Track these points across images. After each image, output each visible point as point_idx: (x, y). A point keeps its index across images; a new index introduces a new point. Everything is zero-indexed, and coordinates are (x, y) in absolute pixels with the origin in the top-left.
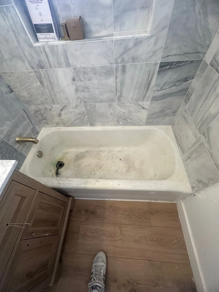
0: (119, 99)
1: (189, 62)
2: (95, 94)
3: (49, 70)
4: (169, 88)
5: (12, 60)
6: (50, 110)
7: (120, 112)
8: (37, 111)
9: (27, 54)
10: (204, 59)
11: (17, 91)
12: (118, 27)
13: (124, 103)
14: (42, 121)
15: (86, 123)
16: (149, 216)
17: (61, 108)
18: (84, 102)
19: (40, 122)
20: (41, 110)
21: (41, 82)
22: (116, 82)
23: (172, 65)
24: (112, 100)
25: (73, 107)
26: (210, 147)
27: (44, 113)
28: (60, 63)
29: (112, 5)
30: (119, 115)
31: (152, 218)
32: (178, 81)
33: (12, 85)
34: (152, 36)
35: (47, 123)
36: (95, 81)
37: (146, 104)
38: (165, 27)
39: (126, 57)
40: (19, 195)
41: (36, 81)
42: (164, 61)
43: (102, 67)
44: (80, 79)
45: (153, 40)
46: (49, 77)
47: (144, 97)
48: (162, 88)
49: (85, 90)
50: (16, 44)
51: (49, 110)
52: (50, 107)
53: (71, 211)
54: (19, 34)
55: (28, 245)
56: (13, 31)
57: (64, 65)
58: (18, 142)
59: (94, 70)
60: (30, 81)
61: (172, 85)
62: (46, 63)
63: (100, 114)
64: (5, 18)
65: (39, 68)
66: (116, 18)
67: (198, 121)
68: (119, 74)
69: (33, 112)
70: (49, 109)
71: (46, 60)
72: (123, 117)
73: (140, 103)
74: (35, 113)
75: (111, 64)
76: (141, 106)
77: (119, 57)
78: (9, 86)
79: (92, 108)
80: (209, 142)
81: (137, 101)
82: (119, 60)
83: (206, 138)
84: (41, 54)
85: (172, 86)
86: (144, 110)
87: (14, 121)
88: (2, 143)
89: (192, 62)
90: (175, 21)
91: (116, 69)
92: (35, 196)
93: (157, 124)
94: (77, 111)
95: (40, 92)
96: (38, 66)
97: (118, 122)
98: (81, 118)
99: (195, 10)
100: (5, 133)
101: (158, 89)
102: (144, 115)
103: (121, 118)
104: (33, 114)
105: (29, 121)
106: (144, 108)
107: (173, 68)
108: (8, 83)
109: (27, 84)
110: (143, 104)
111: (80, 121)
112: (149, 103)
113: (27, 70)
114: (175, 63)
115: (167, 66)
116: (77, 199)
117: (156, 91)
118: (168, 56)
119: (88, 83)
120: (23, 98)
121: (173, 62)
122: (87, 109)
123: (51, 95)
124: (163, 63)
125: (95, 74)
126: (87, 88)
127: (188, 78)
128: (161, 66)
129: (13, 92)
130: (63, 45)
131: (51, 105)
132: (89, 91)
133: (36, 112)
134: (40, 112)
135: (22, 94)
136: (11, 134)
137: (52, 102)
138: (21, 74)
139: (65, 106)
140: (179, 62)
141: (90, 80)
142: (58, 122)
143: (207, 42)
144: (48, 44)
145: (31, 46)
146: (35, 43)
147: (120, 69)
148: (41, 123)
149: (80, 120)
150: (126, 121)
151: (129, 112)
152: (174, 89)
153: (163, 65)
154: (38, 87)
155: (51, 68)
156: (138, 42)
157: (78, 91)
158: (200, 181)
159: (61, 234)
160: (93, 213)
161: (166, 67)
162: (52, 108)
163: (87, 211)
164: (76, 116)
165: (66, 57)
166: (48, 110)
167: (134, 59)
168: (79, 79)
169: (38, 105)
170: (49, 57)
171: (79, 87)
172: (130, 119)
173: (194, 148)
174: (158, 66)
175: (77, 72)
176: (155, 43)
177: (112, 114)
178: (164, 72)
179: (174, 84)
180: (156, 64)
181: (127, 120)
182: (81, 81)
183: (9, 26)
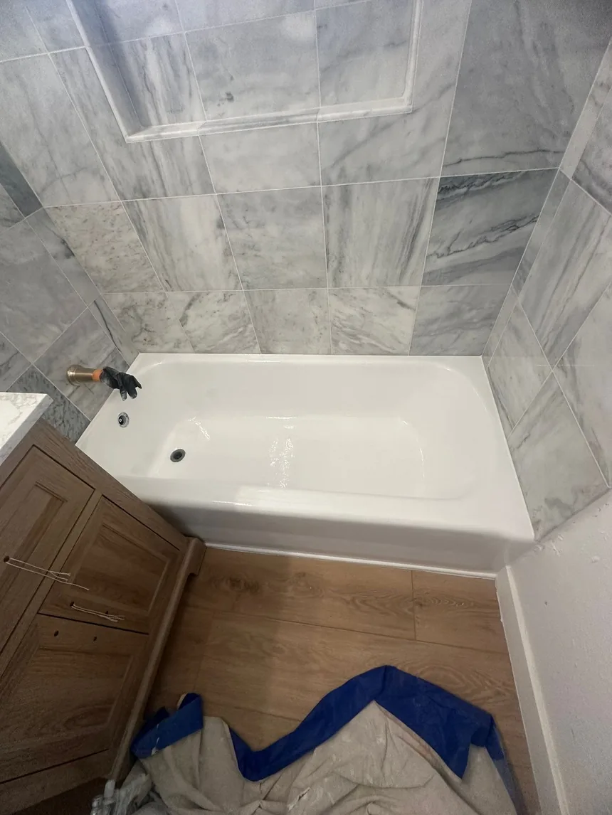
0: (335, 279)
1: (518, 176)
2: (273, 264)
3: (161, 200)
4: (469, 248)
5: (75, 176)
6: (160, 306)
7: (338, 314)
8: (129, 308)
9: (111, 162)
10: (559, 168)
11: (82, 255)
12: (332, 94)
13: (348, 290)
14: (140, 333)
15: (251, 344)
16: (412, 610)
17: (188, 299)
18: (245, 284)
19: (135, 336)
20: (139, 306)
21: (141, 232)
22: (327, 232)
23: (472, 186)
24: (319, 282)
25: (217, 299)
26: (578, 399)
27: (144, 314)
28: (188, 183)
29: (315, 42)
30: (338, 324)
31: (418, 616)
32: (493, 229)
33: (73, 238)
34: (414, 111)
35: (151, 342)
36: (273, 230)
37: (410, 292)
38: (448, 87)
39: (351, 165)
40: (47, 491)
41: (130, 229)
42: (449, 174)
43: (292, 193)
44: (236, 225)
45: (417, 122)
46: (159, 218)
47: (402, 274)
48: (449, 248)
49: (250, 253)
50: (87, 137)
51: (158, 306)
52: (160, 298)
53: (191, 577)
54: (95, 114)
55: (56, 634)
56: (83, 106)
57: (196, 187)
58: (72, 380)
59: (270, 200)
60: (115, 228)
61: (478, 238)
62: (153, 182)
63: (286, 320)
64: (67, 77)
65: (137, 195)
66: (325, 71)
67: (547, 332)
68: (334, 209)
69: (118, 311)
70: (157, 303)
71: (155, 177)
72: (348, 330)
73: (393, 290)
74: (122, 313)
75: (313, 184)
76: (396, 298)
77: (333, 166)
78: (64, 242)
79: (266, 302)
80: (574, 384)
81: (385, 284)
82: (334, 175)
83: (566, 377)
84: (144, 162)
85: (478, 243)
86: (404, 310)
87: (66, 326)
88: (32, 376)
89: (527, 175)
90: (471, 71)
91: (326, 197)
92: (92, 505)
93: (444, 351)
94: (228, 309)
95: (137, 257)
96: (135, 189)
97: (336, 342)
98: (238, 328)
99: (522, 42)
100: (41, 352)
101: (440, 252)
102: (404, 323)
103: (344, 332)
104: (118, 317)
105: (106, 332)
106: (402, 304)
107: (478, 192)
108: (63, 233)
109: (108, 237)
110: (399, 293)
111: (236, 336)
112: (416, 290)
113: (110, 200)
114: (482, 181)
115: (458, 188)
116: (210, 548)
117: (435, 257)
118: (460, 161)
119: (256, 234)
120: (94, 274)
121: (475, 177)
122: (252, 305)
123: (164, 266)
124: (446, 179)
125: (273, 210)
126: (253, 247)
127: (520, 220)
128: (442, 188)
129: (72, 257)
130: (194, 137)
131: (164, 291)
132: (259, 256)
133: (125, 310)
134: (135, 311)
135: (94, 263)
136: (56, 358)
137: (165, 284)
138: (94, 211)
139: (198, 295)
140: (491, 177)
141: (260, 225)
142: (179, 340)
143: (564, 123)
144: (160, 136)
145: (120, 141)
146: (129, 135)
147: (336, 196)
148: (136, 341)
149: (235, 334)
150: (357, 342)
151: (363, 315)
152: (483, 251)
153: (448, 186)
154: (133, 245)
155: (166, 195)
156: (380, 127)
157: (231, 254)
158: (554, 503)
159: (156, 635)
160: (253, 588)
161: (457, 191)
162: (164, 301)
163: (234, 582)
164: (224, 323)
165: (203, 168)
166: (154, 307)
167: (371, 171)
168: (234, 222)
169: (133, 291)
170: (161, 168)
171: (232, 244)
172: (368, 335)
173: (538, 409)
174: (435, 189)
175: (227, 206)
176: (425, 129)
177: (319, 320)
178: (453, 203)
179: (483, 236)
180: (429, 183)
181: (359, 339)
182: (238, 227)
183: (73, 96)
